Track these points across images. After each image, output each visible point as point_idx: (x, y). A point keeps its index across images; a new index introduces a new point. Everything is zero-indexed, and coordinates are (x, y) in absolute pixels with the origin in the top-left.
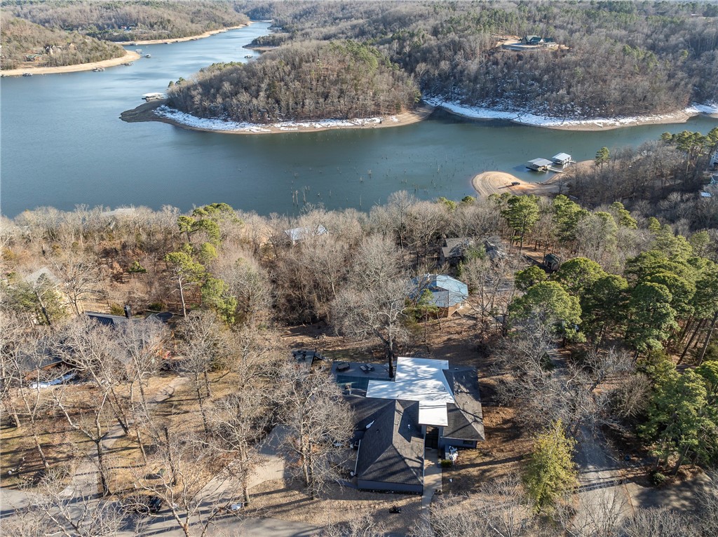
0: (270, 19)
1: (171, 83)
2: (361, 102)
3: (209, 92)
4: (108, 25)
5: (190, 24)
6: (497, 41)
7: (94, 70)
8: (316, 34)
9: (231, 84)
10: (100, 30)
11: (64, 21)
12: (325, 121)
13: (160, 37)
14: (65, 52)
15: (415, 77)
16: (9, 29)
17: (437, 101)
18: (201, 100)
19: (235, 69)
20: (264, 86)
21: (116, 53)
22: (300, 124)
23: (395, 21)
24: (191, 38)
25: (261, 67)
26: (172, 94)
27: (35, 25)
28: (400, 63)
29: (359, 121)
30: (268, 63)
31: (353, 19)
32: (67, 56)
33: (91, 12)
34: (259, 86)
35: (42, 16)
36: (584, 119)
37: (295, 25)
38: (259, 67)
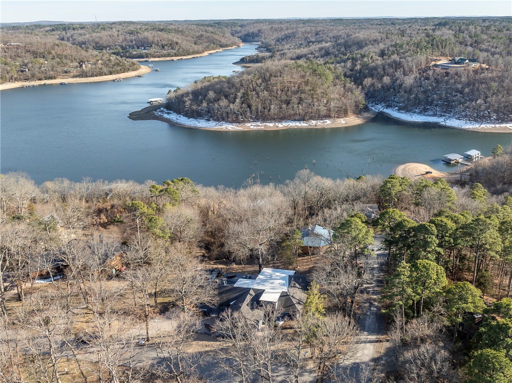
0: (258, 42)
1: (170, 91)
2: (315, 108)
3: (198, 98)
4: (130, 46)
5: (193, 45)
6: (432, 61)
7: (114, 81)
8: (291, 55)
9: (215, 93)
10: (123, 50)
11: (97, 43)
12: (286, 122)
13: (169, 55)
14: (94, 66)
15: (363, 88)
16: (54, 49)
17: (379, 108)
18: (191, 105)
19: (220, 81)
20: (239, 95)
21: (133, 67)
22: (266, 124)
23: (354, 44)
24: (193, 56)
25: (238, 80)
26: (169, 100)
27: (74, 46)
28: (351, 78)
29: (314, 122)
30: (244, 77)
31: (323, 42)
32: (95, 70)
33: (118, 36)
34: (236, 94)
35: (81, 39)
36: (499, 123)
37: (277, 46)
38: (237, 80)
